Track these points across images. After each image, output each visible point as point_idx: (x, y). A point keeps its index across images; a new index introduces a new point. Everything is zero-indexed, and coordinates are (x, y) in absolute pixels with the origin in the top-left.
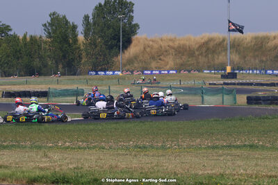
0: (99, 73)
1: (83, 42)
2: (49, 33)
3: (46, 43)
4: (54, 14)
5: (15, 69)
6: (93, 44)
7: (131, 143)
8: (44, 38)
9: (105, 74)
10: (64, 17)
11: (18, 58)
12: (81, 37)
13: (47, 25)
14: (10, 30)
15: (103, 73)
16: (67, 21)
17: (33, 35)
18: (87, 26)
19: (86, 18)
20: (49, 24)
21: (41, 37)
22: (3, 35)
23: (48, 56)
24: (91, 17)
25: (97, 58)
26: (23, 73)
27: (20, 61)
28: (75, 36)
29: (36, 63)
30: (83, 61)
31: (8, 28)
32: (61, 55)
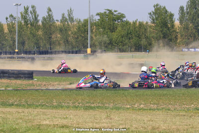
0: (191, 50)
1: (178, 27)
2: (153, 20)
3: (151, 27)
4: (157, 5)
5: (127, 47)
6: (186, 28)
7: (193, 105)
8: (150, 23)
9: (195, 51)
10: (164, 8)
11: (129, 39)
12: (177, 23)
13: (152, 13)
14: (125, 17)
15: (193, 50)
16: (166, 11)
17: (141, 21)
18: (182, 14)
19: (182, 8)
20: (154, 13)
21: (147, 23)
22: (119, 21)
23: (153, 37)
24: (185, 8)
25: (189, 39)
26: (133, 49)
27: (131, 40)
28: (172, 22)
29: (143, 42)
30: (178, 41)
31: (123, 16)
32: (162, 36)
